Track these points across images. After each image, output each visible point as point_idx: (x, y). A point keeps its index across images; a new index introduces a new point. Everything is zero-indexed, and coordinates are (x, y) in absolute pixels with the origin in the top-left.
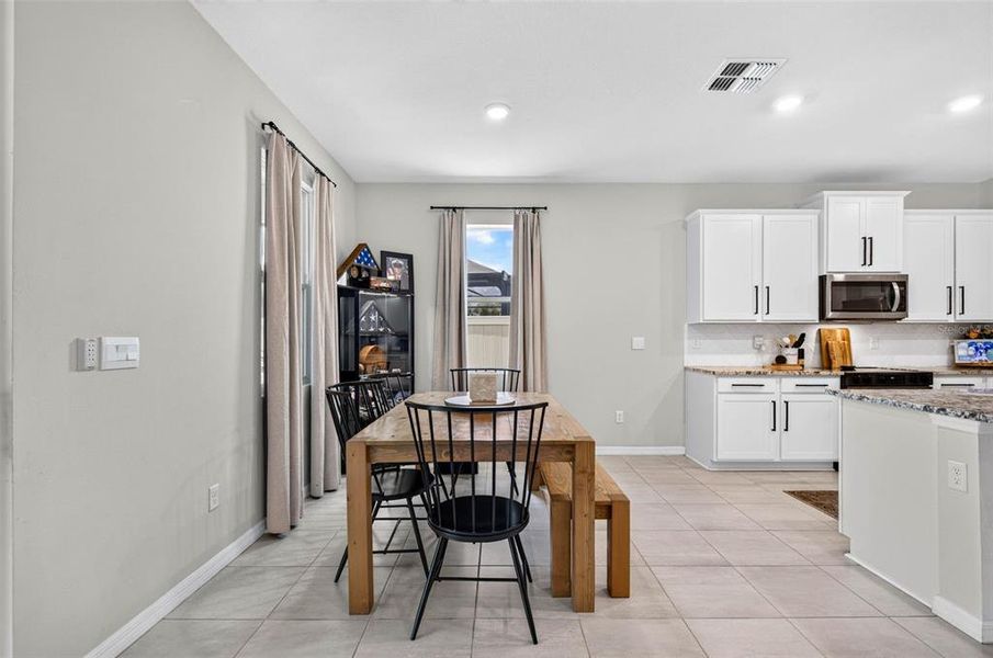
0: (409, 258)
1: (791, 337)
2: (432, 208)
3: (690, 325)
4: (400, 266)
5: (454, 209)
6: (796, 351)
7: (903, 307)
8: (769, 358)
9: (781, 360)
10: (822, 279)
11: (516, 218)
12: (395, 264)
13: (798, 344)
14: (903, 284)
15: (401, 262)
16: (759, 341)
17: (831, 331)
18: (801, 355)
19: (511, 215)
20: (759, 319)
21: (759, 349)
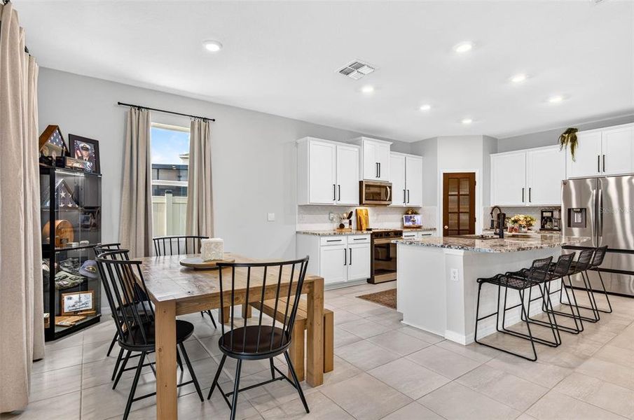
0: (95, 143)
1: (346, 213)
2: (119, 103)
3: (299, 206)
4: (87, 149)
5: (139, 108)
6: (348, 221)
7: (390, 200)
8: (336, 225)
9: (342, 226)
10: (361, 183)
11: (193, 124)
12: (82, 147)
13: (349, 217)
14: (390, 187)
15: (88, 146)
16: (332, 216)
17: (361, 210)
18: (350, 224)
19: (188, 121)
20: (335, 203)
21: (332, 220)
